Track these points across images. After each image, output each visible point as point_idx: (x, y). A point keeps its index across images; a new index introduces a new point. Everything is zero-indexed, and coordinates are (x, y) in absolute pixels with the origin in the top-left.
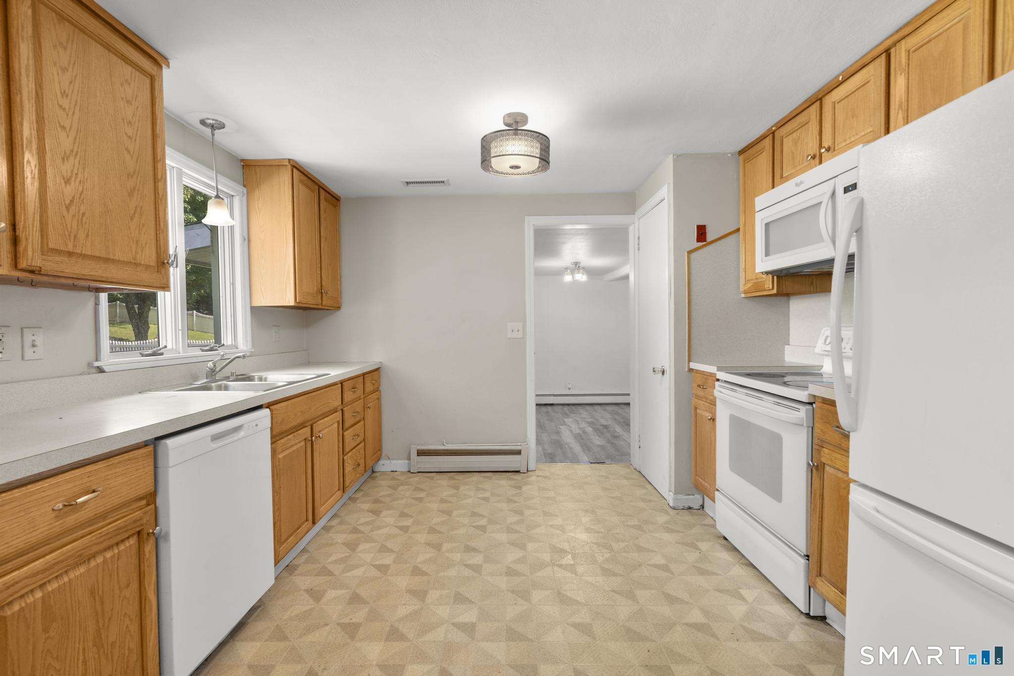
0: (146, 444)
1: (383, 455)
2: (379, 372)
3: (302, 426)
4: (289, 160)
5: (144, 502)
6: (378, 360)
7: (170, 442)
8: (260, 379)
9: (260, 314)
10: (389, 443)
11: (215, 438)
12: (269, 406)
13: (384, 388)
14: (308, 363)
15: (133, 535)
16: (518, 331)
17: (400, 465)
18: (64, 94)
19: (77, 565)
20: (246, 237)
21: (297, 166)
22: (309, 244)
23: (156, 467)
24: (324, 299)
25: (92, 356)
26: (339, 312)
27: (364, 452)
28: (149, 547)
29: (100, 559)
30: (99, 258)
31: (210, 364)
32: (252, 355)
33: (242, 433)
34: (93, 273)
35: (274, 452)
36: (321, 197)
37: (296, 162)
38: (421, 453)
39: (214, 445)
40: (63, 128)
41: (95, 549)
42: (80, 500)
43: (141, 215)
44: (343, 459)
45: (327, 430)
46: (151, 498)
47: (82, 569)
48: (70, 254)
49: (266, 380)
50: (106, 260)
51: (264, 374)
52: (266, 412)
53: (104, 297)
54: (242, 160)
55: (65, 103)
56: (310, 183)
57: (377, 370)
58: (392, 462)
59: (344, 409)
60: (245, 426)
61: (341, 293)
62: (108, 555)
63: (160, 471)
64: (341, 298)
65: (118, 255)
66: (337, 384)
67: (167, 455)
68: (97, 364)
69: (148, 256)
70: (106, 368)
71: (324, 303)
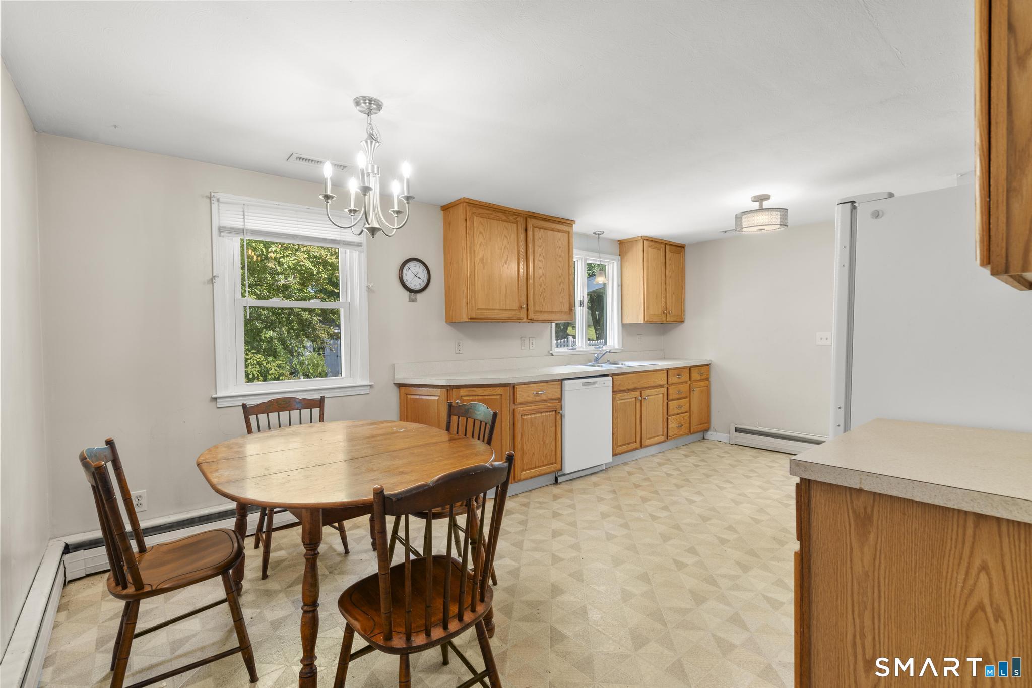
0: (559, 380)
1: (712, 428)
2: (709, 368)
3: (635, 389)
4: (641, 237)
5: (558, 401)
6: (709, 359)
7: (566, 381)
8: (622, 365)
9: (627, 328)
10: (716, 420)
11: (584, 384)
12: (613, 375)
13: (712, 379)
14: (664, 358)
15: (554, 411)
16: (827, 339)
17: (723, 437)
18: (540, 255)
19: (538, 413)
20: (620, 284)
21: (647, 238)
22: (655, 283)
23: (562, 390)
24: (667, 317)
25: (549, 349)
26: (684, 324)
27: (689, 420)
28: (559, 417)
29: (544, 414)
30: (549, 312)
31: (596, 355)
32: (622, 351)
33: (596, 385)
34: (548, 318)
35: (614, 399)
36: (667, 250)
37: (646, 237)
38: (737, 430)
39: (583, 387)
40: (540, 267)
41: (543, 410)
42: (540, 392)
43: (564, 292)
44: (667, 418)
45: (653, 397)
46: (560, 400)
47: (540, 415)
48: (541, 312)
49: (625, 365)
50: (552, 312)
51: (624, 363)
52: (610, 378)
53: (554, 324)
54: (619, 241)
55: (540, 259)
56: (657, 245)
57: (708, 365)
58: (718, 434)
59: (669, 387)
60: (598, 383)
61: (684, 311)
62: (547, 414)
63: (563, 391)
64: (684, 315)
65: (556, 310)
66: (663, 371)
67: (565, 386)
68: (551, 352)
69: (566, 308)
70: (554, 354)
71: (667, 320)
